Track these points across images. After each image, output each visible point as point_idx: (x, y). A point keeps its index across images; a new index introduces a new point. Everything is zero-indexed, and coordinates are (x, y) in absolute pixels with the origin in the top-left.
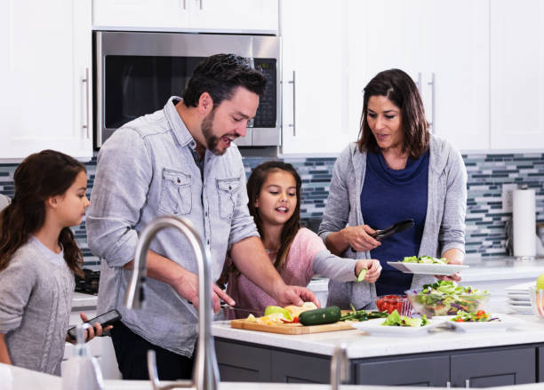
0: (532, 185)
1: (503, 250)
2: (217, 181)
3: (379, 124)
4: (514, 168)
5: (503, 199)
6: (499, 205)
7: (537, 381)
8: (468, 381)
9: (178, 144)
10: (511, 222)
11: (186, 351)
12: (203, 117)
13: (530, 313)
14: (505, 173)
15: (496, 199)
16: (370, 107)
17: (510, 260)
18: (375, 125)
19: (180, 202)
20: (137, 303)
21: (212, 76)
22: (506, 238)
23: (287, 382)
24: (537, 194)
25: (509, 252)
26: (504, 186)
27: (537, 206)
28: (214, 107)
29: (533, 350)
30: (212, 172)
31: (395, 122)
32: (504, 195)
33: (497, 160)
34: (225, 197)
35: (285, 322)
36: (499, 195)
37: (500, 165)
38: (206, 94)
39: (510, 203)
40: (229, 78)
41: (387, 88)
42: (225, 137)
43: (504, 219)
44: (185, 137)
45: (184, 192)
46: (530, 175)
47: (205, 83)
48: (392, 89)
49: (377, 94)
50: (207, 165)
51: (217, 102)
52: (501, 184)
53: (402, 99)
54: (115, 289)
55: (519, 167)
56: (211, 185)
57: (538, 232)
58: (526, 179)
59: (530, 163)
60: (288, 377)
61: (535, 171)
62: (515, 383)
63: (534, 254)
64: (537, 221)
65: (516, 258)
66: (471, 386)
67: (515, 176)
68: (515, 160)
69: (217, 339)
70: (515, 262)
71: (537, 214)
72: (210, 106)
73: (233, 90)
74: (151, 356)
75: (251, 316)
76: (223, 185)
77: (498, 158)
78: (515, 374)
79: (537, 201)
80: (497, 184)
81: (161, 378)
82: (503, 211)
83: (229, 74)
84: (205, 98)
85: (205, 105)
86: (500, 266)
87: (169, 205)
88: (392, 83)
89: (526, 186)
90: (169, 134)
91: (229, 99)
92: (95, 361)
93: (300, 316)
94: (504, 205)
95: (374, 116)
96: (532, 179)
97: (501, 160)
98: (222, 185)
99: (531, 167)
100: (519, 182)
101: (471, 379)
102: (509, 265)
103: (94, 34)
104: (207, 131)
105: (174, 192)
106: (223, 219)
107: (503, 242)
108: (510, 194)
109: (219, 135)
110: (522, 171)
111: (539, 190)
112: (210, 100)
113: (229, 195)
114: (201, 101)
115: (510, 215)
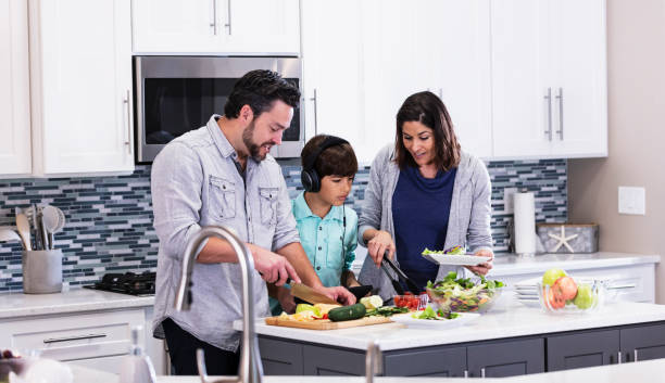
0: (531, 188)
1: (506, 248)
2: (260, 189)
3: (416, 146)
4: (514, 173)
5: (505, 202)
6: (501, 207)
7: (546, 371)
8: (483, 370)
9: (222, 156)
10: (512, 222)
11: (231, 347)
12: (244, 127)
13: (538, 306)
14: (506, 178)
15: (499, 202)
16: (405, 130)
17: (512, 257)
18: (412, 146)
19: (225, 207)
20: (186, 306)
21: (253, 90)
22: (508, 237)
23: (318, 374)
24: (536, 196)
25: (511, 250)
26: (506, 190)
27: (537, 207)
28: (254, 119)
29: (541, 341)
30: (254, 180)
31: (429, 143)
32: (506, 197)
33: (499, 166)
34: (266, 204)
35: (316, 319)
36: (502, 198)
37: (501, 171)
38: (247, 106)
39: (512, 206)
40: (269, 92)
41: (419, 113)
42: (264, 145)
43: (506, 219)
44: (228, 149)
45: (229, 198)
46: (529, 179)
47: (246, 96)
48: (423, 114)
49: (410, 120)
50: (249, 174)
51: (257, 113)
52: (502, 188)
53: (433, 121)
54: (166, 292)
55: (519, 173)
56: (253, 192)
57: (537, 232)
58: (525, 183)
59: (529, 168)
60: (318, 369)
61: (533, 175)
62: (526, 373)
63: (534, 250)
64: (537, 221)
65: (517, 255)
66: (487, 376)
67: (516, 180)
68: (516, 166)
69: (260, 336)
70: (518, 259)
71: (536, 214)
72: (250, 117)
73: (272, 103)
74: (200, 354)
75: (284, 313)
76: (265, 193)
77: (500, 164)
78: (525, 362)
79: (536, 203)
80: (499, 188)
81: (210, 373)
82: (506, 212)
83: (270, 89)
84: (246, 109)
85: (246, 117)
86: (503, 263)
87: (216, 209)
88: (423, 108)
89: (525, 190)
90: (213, 147)
91: (268, 111)
92: (148, 359)
93: (330, 312)
94: (506, 207)
95: (410, 138)
96: (531, 183)
97: (502, 166)
98: (263, 192)
99: (530, 172)
100: (519, 186)
101: (486, 367)
102: (511, 261)
103: (134, 59)
104: (247, 142)
105: (219, 196)
106: (264, 224)
107: (505, 241)
108: (511, 197)
109: (260, 144)
110: (522, 176)
111: (537, 193)
112: (250, 113)
113: (269, 202)
114: (242, 112)
115: (512, 216)
